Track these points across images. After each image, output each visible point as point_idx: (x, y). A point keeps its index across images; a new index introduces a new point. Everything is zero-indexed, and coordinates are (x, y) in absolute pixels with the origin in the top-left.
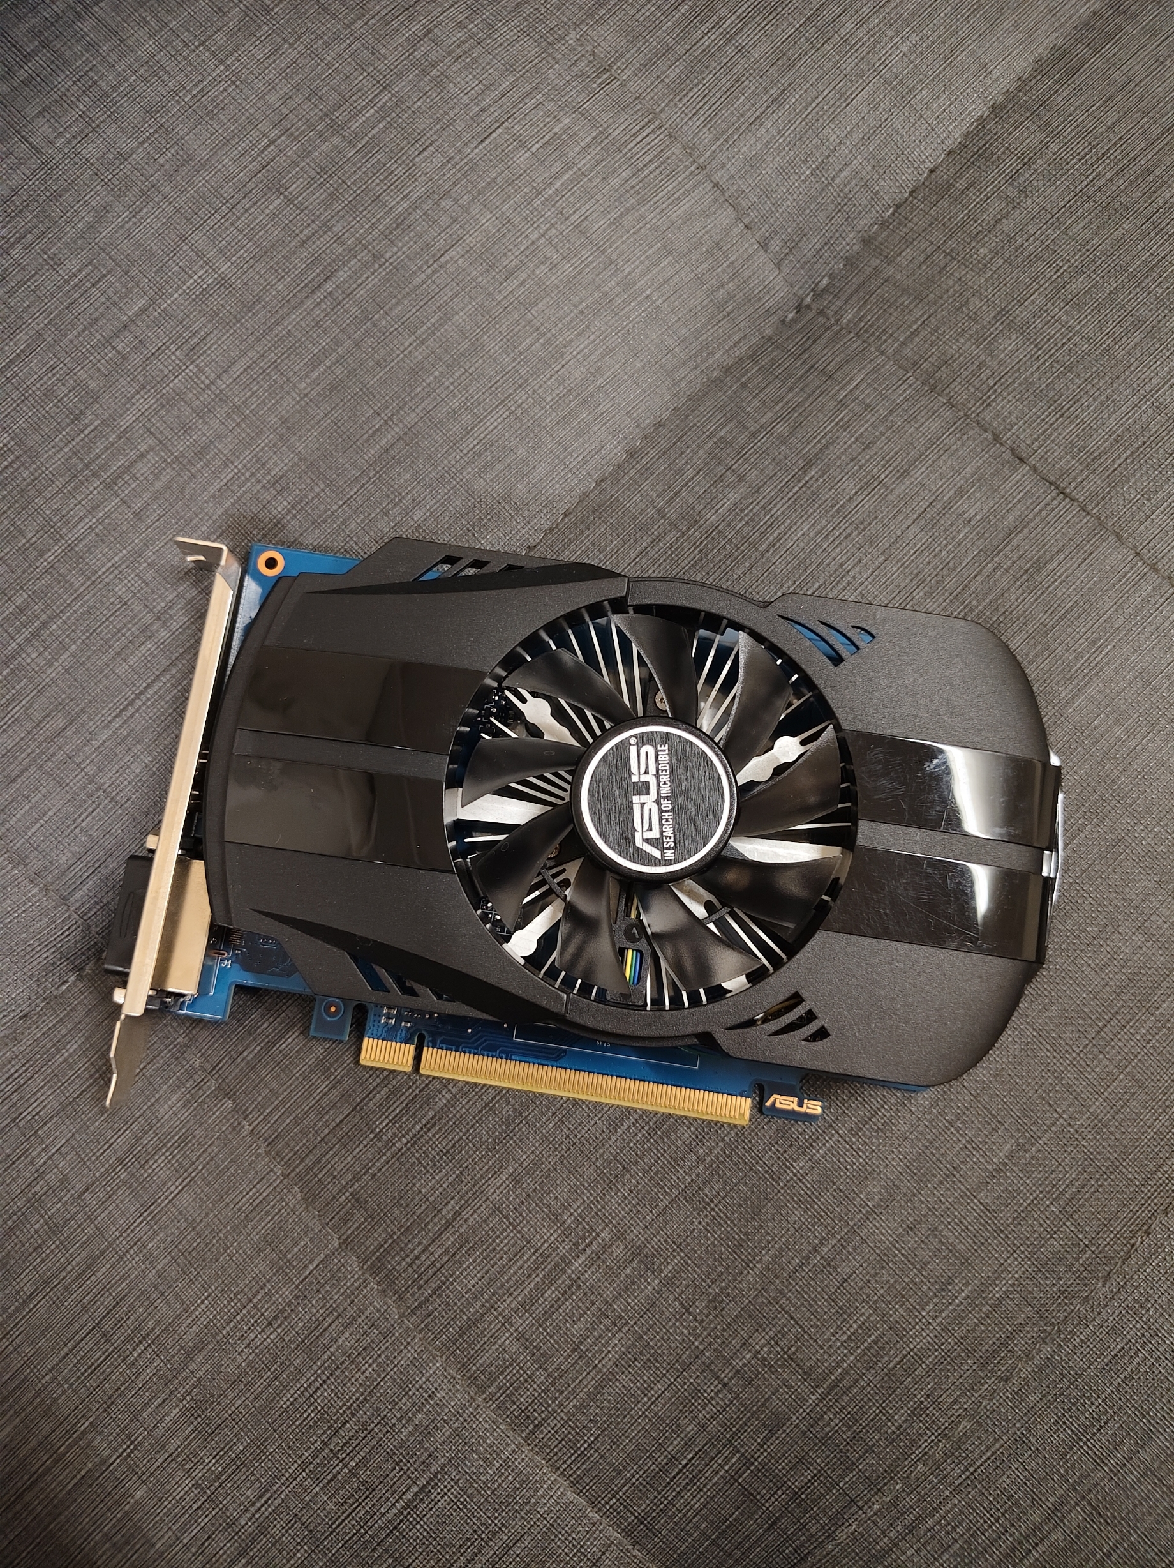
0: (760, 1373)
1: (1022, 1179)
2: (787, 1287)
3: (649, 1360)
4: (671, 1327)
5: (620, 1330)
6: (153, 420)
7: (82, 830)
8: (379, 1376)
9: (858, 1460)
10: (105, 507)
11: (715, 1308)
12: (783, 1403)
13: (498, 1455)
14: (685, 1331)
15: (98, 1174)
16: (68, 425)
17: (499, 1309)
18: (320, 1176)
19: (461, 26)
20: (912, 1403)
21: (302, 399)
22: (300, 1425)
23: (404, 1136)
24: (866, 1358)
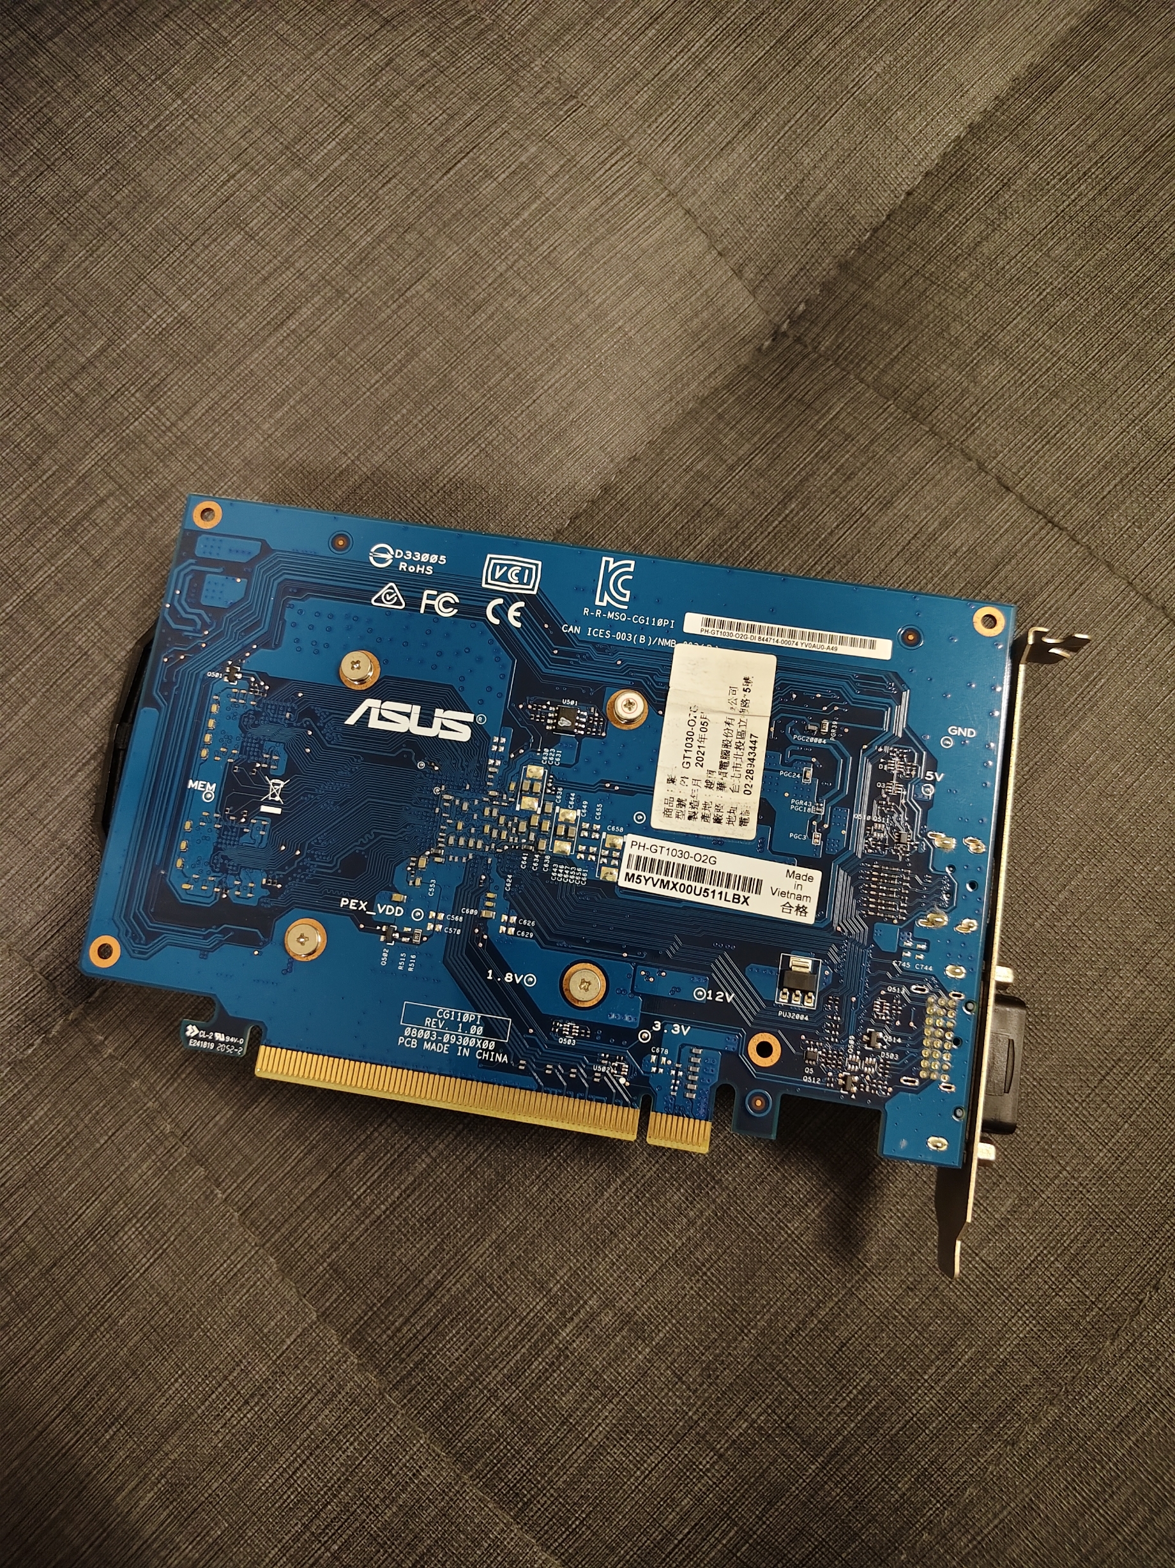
0: (757, 1442)
1: (1025, 1235)
2: (783, 1352)
3: (641, 1432)
4: (663, 1398)
5: (611, 1401)
6: (112, 464)
7: (45, 888)
8: (361, 1454)
9: (860, 1530)
10: (65, 554)
11: (709, 1376)
12: (782, 1474)
13: (486, 1534)
14: (678, 1401)
15: (66, 1248)
16: (26, 471)
17: (485, 1383)
18: (296, 1246)
19: (423, 54)
20: (915, 1470)
21: (265, 440)
22: (280, 1507)
23: (382, 1203)
24: (867, 1424)
